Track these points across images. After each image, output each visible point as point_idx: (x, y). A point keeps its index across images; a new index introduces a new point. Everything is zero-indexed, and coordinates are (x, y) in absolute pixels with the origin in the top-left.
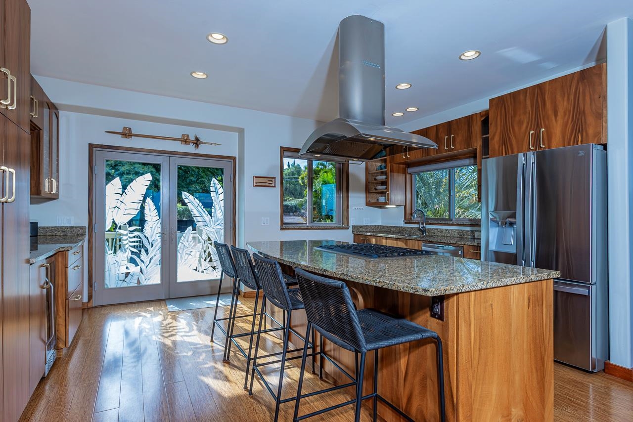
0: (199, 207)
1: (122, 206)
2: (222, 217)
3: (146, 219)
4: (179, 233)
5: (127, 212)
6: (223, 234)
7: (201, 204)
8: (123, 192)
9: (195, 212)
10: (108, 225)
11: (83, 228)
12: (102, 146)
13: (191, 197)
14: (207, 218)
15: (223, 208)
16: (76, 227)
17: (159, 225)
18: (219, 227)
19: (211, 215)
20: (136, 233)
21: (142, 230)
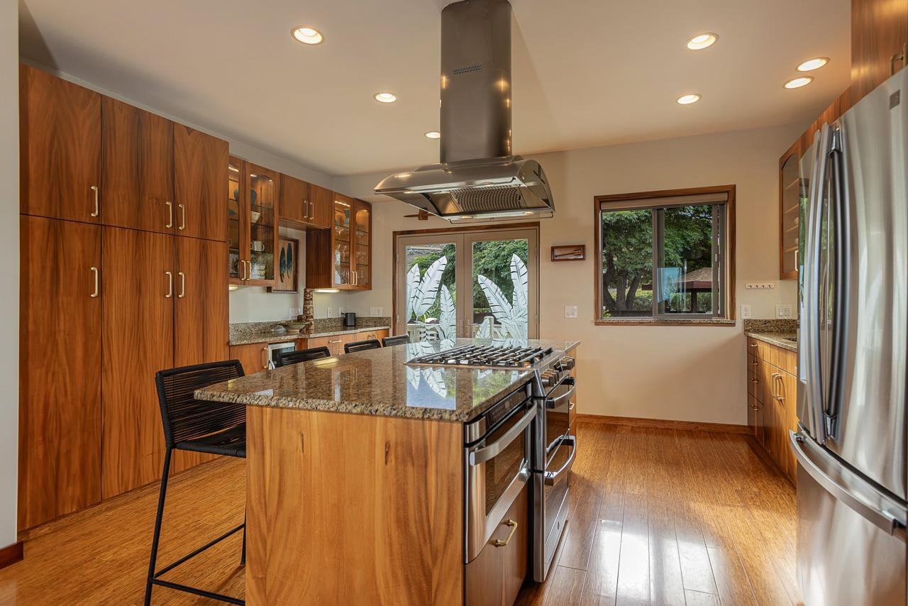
0: (497, 294)
1: (421, 296)
2: (526, 306)
3: (442, 309)
4: (476, 325)
5: (425, 301)
6: (527, 329)
7: (499, 290)
8: (421, 279)
9: (492, 301)
10: (409, 318)
11: (387, 318)
12: (402, 233)
13: (488, 281)
14: (507, 307)
15: (526, 294)
16: (383, 318)
17: (454, 316)
18: (521, 319)
19: (511, 303)
20: (433, 326)
21: (437, 322)
